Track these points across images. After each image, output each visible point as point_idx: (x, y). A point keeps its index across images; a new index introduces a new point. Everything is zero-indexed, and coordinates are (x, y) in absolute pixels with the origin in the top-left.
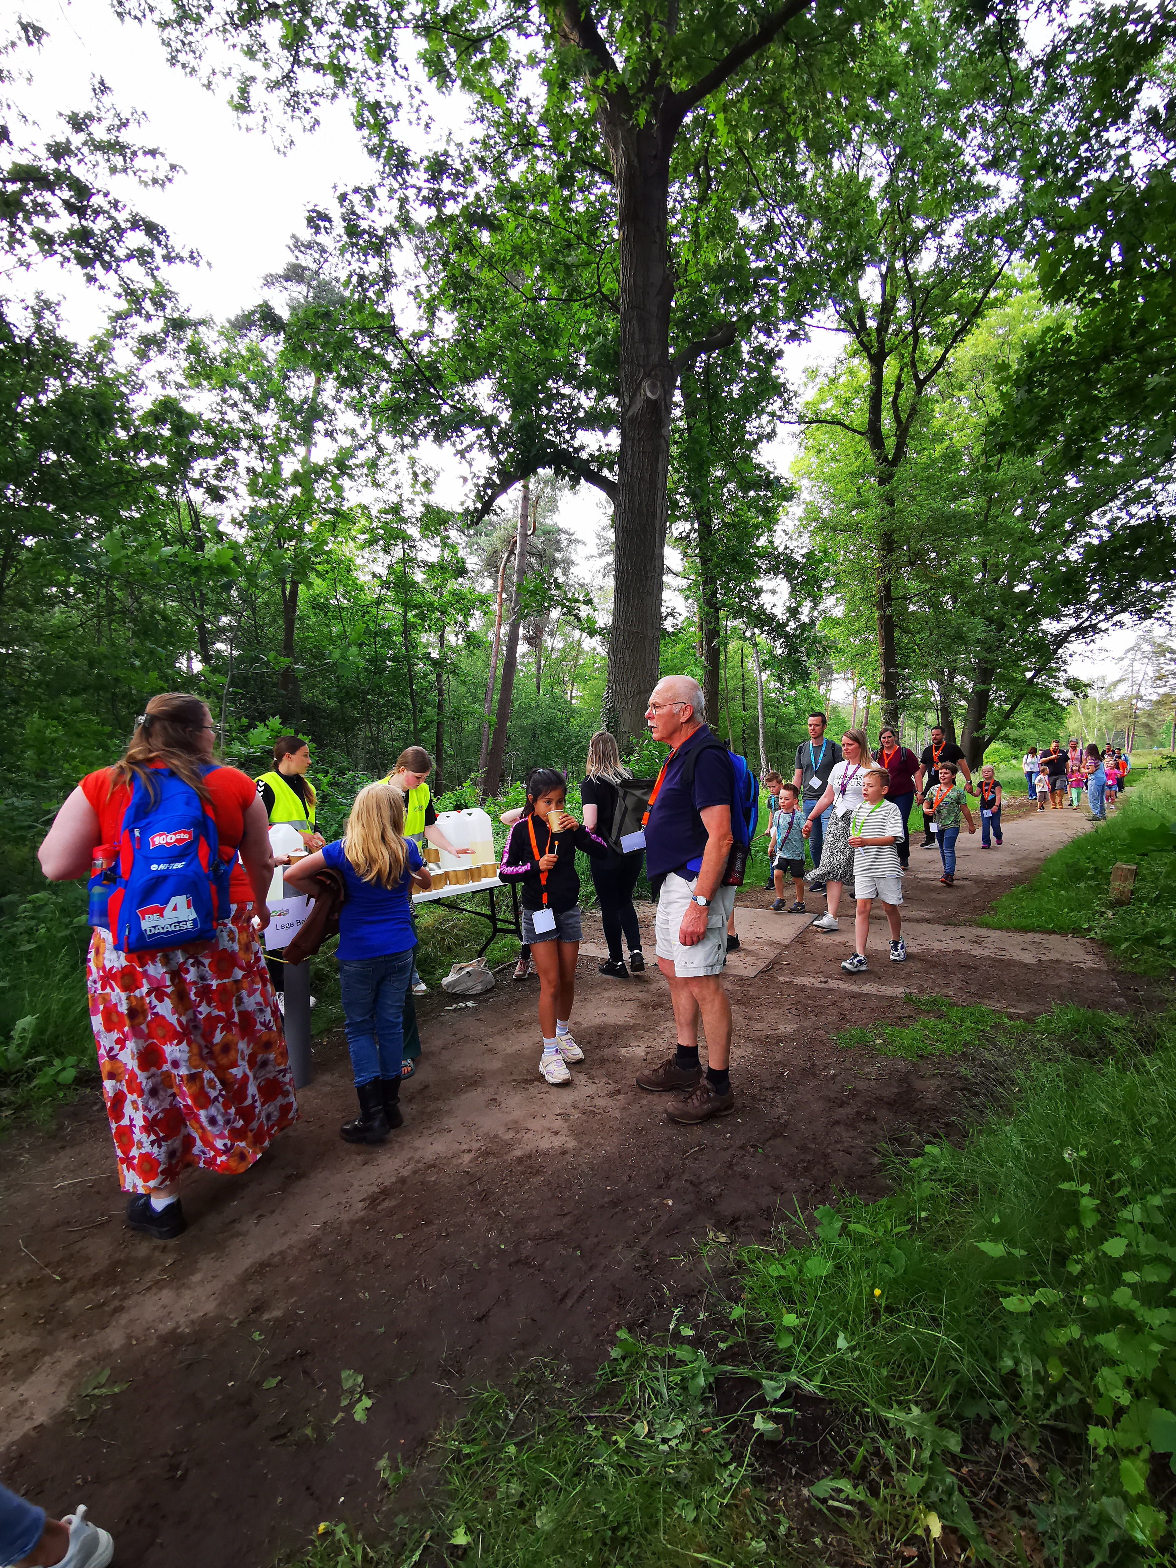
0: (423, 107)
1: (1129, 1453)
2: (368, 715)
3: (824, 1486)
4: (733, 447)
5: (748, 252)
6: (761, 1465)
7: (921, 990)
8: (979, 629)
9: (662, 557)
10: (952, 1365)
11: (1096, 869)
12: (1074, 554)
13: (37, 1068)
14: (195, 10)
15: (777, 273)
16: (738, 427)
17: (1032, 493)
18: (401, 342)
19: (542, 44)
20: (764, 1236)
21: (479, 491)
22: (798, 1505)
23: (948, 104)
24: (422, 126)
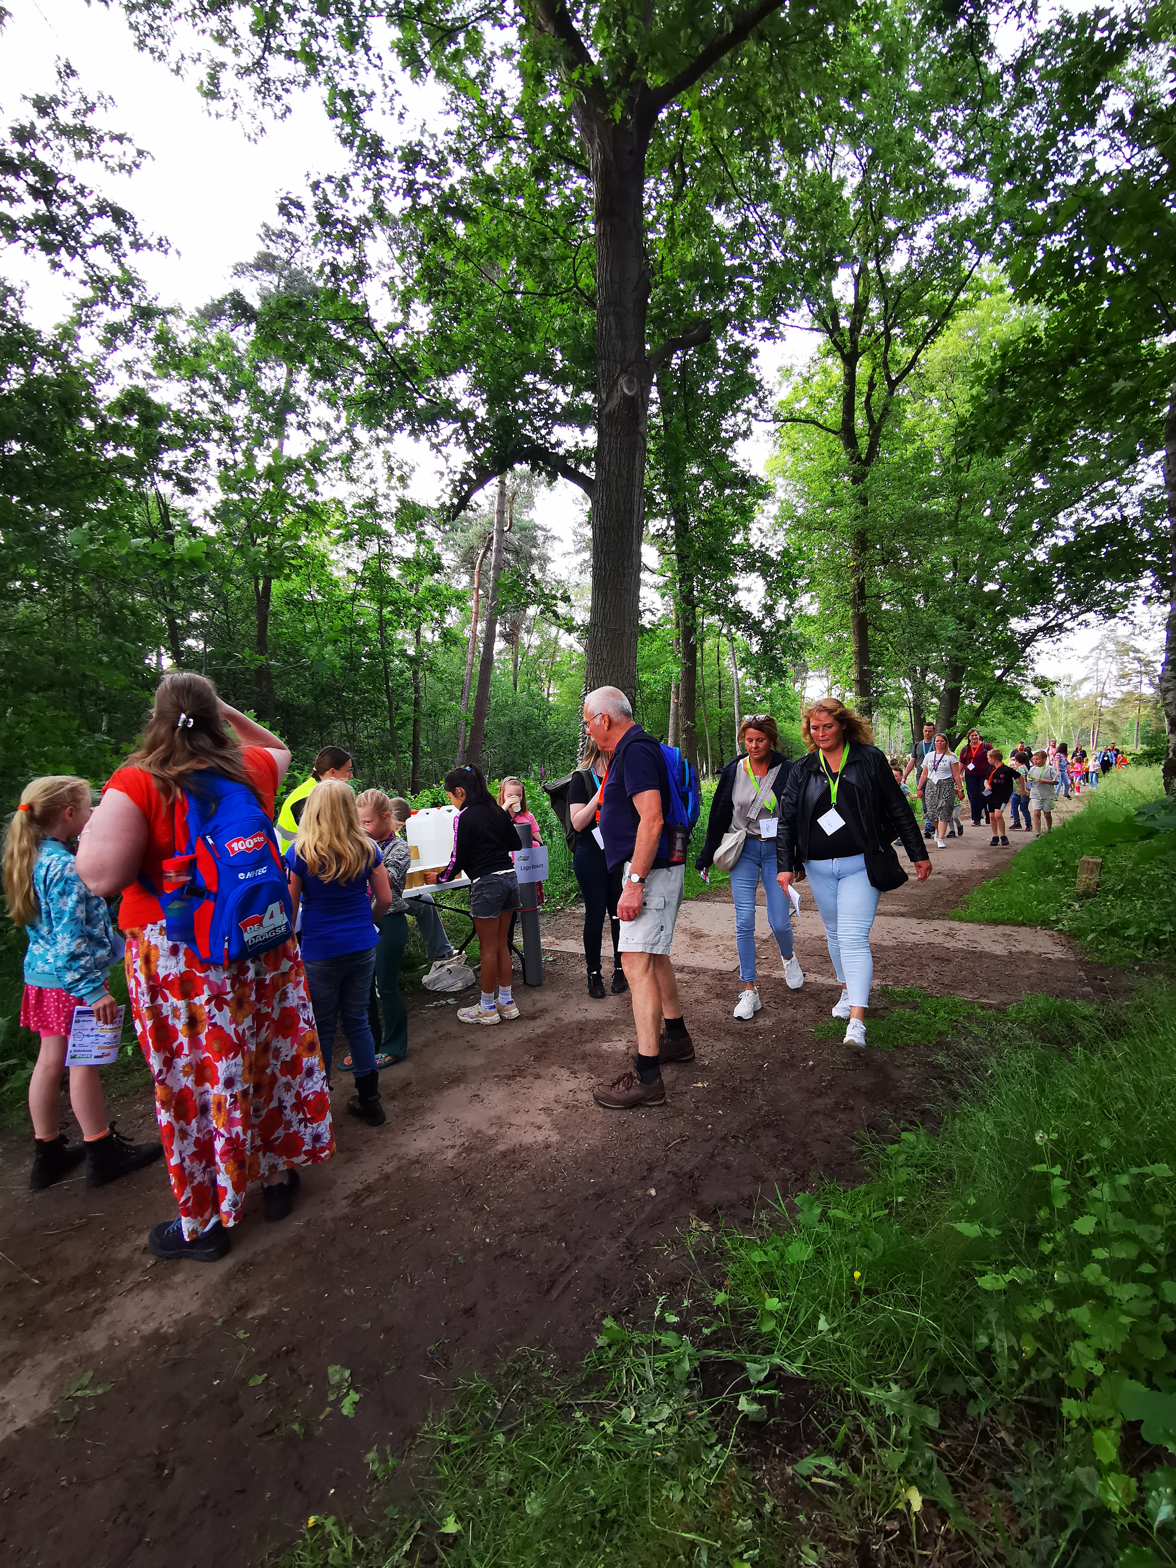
0: (397, 97)
1: (1100, 1424)
2: (343, 712)
3: (807, 1465)
4: (709, 444)
5: (723, 250)
6: (746, 1446)
7: (897, 982)
8: (950, 627)
9: (639, 554)
10: (930, 1344)
11: (1063, 863)
12: (1040, 555)
15: (751, 270)
16: (714, 425)
17: (1001, 494)
18: (375, 334)
19: (517, 35)
20: (746, 1223)
21: (455, 487)
22: (783, 1484)
23: (918, 105)
24: (396, 116)
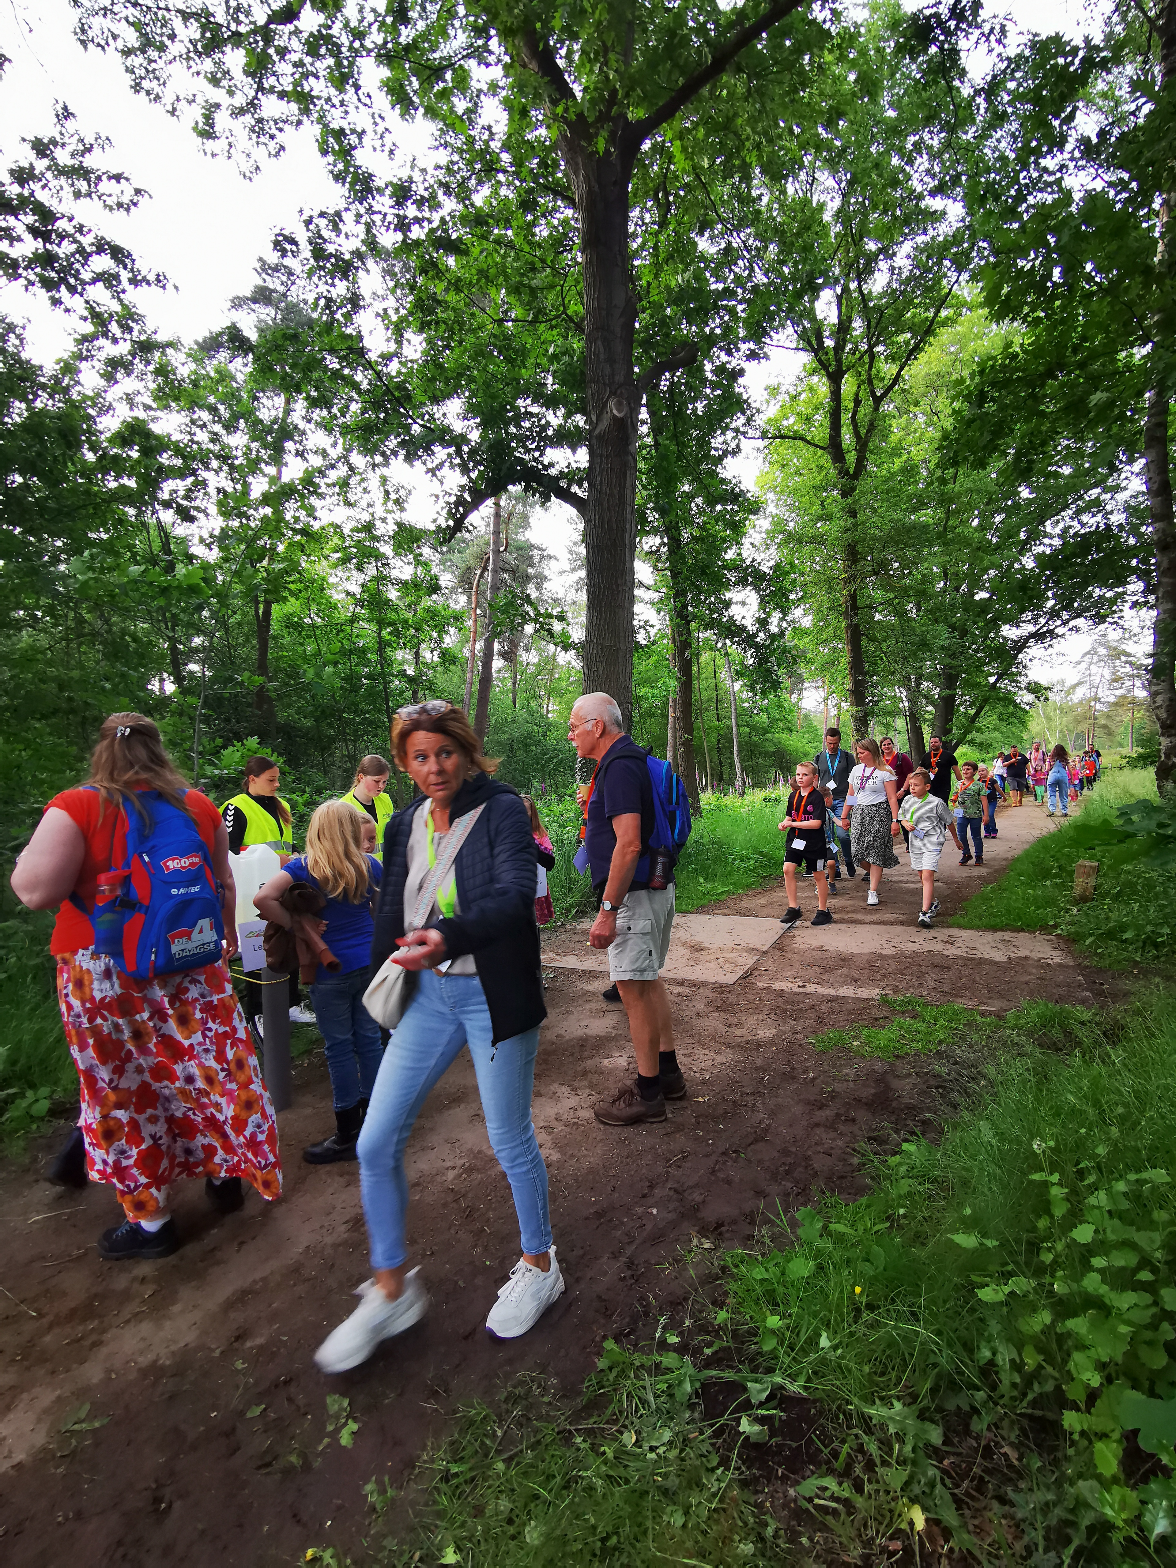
0: (387, 135)
1: (1103, 1436)
2: (344, 733)
3: (810, 1486)
4: (699, 462)
5: (708, 275)
6: (748, 1468)
7: (896, 989)
8: (942, 636)
9: (632, 571)
10: (932, 1359)
11: (1060, 867)
12: (1029, 562)
13: (9, 1101)
14: (158, 38)
15: (736, 294)
16: (704, 443)
17: (988, 504)
18: (369, 363)
19: (501, 73)
20: (748, 1240)
21: (450, 509)
22: (785, 1506)
23: (895, 131)
24: (387, 152)
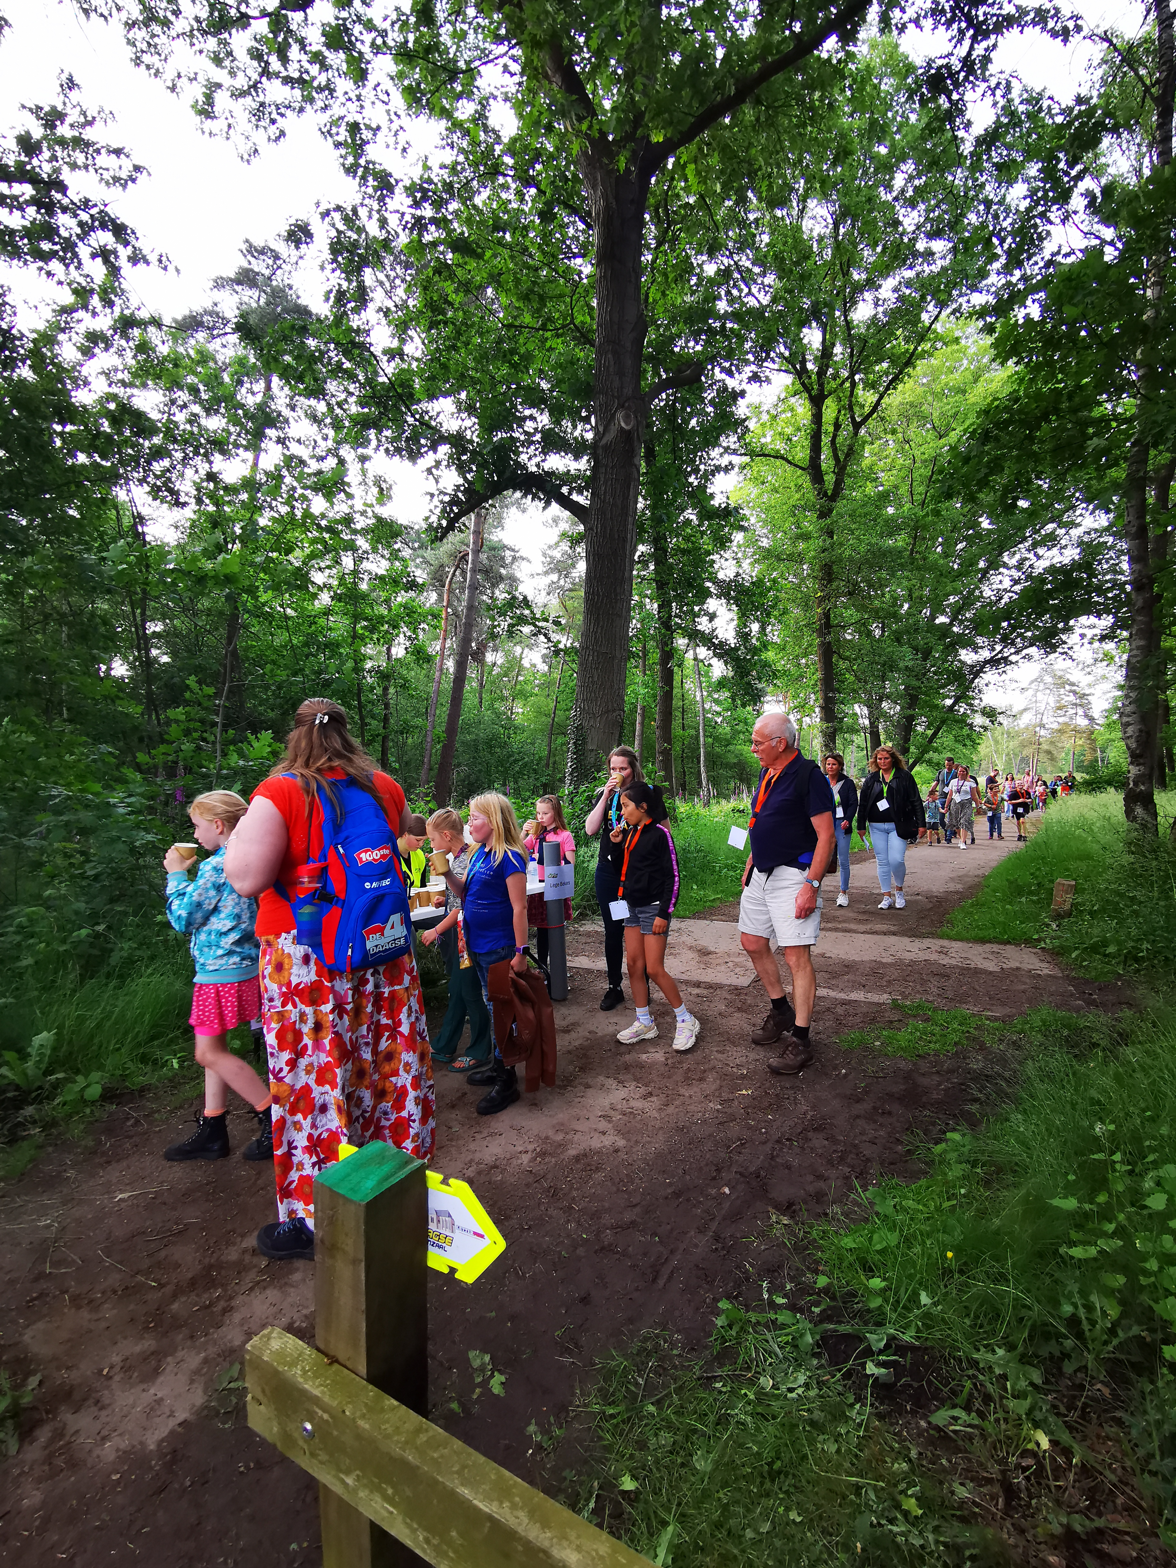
0: (401, 132)
3: (941, 1416)
6: (882, 1404)
7: (904, 996)
8: (907, 657)
11: (1039, 884)
13: (56, 1086)
14: (161, 13)
20: (820, 1217)
21: (444, 508)
22: (920, 1435)
23: (886, 166)
24: (399, 150)
